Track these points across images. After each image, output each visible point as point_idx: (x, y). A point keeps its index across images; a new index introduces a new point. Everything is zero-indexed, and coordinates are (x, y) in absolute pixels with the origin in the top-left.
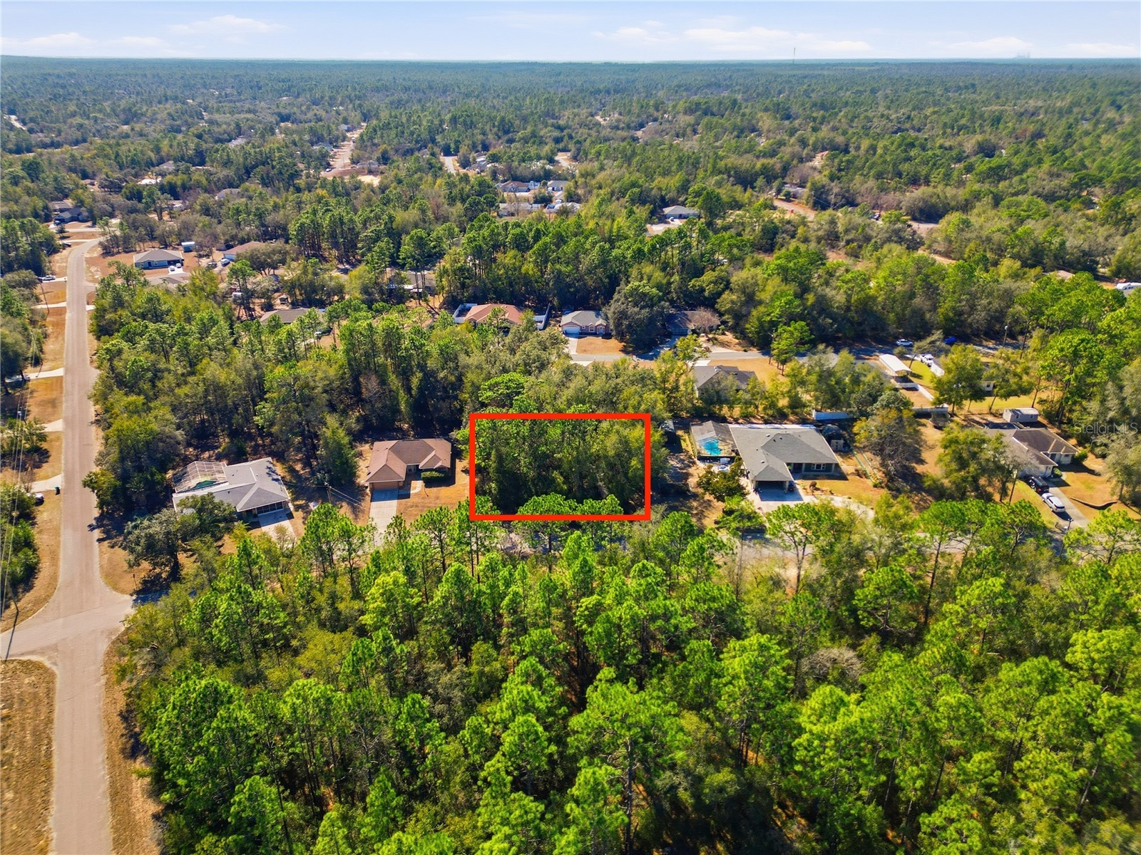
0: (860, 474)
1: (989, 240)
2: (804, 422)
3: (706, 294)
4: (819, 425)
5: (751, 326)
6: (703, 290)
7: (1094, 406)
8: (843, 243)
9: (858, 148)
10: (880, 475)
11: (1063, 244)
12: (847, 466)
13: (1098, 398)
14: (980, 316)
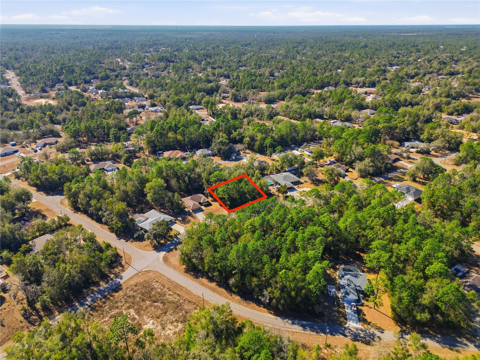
0: (305, 182)
1: (296, 111)
2: (286, 171)
3: (237, 139)
4: (289, 171)
5: (256, 147)
6: (235, 138)
7: (349, 157)
8: (256, 116)
9: (233, 76)
10: (310, 181)
11: (315, 111)
12: (302, 180)
13: (349, 155)
14: (308, 136)
